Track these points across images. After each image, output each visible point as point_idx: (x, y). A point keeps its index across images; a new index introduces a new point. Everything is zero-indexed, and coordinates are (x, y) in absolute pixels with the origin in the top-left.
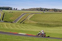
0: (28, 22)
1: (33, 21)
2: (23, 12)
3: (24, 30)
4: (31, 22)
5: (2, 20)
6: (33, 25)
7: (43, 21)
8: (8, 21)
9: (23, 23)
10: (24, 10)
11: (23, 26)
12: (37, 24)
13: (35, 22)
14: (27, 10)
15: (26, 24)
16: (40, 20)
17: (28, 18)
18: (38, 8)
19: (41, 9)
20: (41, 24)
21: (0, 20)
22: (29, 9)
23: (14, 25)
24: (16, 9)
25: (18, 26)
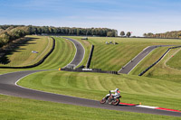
0: (164, 72)
1: (179, 68)
2: (148, 43)
4: (172, 73)
5: (88, 67)
8: (106, 70)
9: (150, 75)
10: (149, 36)
11: (148, 85)
14: (159, 36)
17: (165, 61)
21: (83, 67)
22: (166, 34)
23: (121, 80)
24: (129, 34)
25: (135, 83)
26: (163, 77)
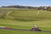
0: (7, 17)
1: (12, 16)
2: (3, 9)
3: (4, 24)
4: (10, 17)
6: (12, 19)
7: (20, 17)
9: (3, 18)
10: (3, 7)
11: (3, 21)
12: (15, 19)
13: (13, 18)
14: (6, 7)
15: (5, 19)
16: (17, 15)
18: (16, 6)
19: (18, 7)
20: (18, 19)
22: (8, 7)
26: (7, 19)
